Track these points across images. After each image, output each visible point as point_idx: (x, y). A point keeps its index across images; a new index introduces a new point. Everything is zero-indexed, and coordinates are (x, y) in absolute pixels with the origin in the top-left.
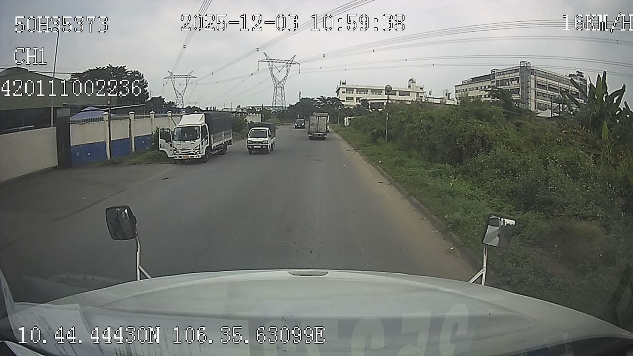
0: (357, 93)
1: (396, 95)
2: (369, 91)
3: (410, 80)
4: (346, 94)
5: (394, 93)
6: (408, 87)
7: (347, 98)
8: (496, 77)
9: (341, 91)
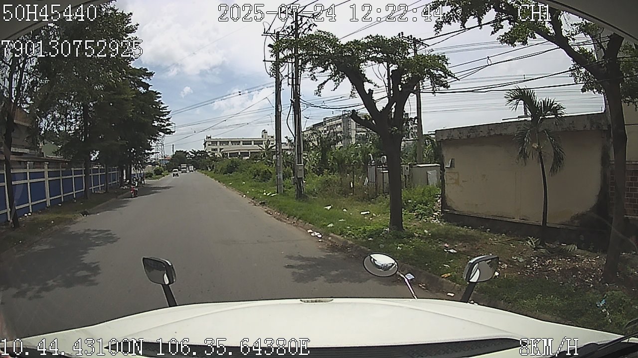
0: (220, 145)
1: (251, 144)
2: (230, 142)
3: (263, 131)
4: (211, 146)
5: (250, 142)
6: (261, 137)
7: (212, 149)
8: (327, 124)
9: (207, 144)
